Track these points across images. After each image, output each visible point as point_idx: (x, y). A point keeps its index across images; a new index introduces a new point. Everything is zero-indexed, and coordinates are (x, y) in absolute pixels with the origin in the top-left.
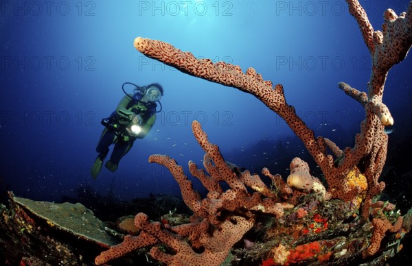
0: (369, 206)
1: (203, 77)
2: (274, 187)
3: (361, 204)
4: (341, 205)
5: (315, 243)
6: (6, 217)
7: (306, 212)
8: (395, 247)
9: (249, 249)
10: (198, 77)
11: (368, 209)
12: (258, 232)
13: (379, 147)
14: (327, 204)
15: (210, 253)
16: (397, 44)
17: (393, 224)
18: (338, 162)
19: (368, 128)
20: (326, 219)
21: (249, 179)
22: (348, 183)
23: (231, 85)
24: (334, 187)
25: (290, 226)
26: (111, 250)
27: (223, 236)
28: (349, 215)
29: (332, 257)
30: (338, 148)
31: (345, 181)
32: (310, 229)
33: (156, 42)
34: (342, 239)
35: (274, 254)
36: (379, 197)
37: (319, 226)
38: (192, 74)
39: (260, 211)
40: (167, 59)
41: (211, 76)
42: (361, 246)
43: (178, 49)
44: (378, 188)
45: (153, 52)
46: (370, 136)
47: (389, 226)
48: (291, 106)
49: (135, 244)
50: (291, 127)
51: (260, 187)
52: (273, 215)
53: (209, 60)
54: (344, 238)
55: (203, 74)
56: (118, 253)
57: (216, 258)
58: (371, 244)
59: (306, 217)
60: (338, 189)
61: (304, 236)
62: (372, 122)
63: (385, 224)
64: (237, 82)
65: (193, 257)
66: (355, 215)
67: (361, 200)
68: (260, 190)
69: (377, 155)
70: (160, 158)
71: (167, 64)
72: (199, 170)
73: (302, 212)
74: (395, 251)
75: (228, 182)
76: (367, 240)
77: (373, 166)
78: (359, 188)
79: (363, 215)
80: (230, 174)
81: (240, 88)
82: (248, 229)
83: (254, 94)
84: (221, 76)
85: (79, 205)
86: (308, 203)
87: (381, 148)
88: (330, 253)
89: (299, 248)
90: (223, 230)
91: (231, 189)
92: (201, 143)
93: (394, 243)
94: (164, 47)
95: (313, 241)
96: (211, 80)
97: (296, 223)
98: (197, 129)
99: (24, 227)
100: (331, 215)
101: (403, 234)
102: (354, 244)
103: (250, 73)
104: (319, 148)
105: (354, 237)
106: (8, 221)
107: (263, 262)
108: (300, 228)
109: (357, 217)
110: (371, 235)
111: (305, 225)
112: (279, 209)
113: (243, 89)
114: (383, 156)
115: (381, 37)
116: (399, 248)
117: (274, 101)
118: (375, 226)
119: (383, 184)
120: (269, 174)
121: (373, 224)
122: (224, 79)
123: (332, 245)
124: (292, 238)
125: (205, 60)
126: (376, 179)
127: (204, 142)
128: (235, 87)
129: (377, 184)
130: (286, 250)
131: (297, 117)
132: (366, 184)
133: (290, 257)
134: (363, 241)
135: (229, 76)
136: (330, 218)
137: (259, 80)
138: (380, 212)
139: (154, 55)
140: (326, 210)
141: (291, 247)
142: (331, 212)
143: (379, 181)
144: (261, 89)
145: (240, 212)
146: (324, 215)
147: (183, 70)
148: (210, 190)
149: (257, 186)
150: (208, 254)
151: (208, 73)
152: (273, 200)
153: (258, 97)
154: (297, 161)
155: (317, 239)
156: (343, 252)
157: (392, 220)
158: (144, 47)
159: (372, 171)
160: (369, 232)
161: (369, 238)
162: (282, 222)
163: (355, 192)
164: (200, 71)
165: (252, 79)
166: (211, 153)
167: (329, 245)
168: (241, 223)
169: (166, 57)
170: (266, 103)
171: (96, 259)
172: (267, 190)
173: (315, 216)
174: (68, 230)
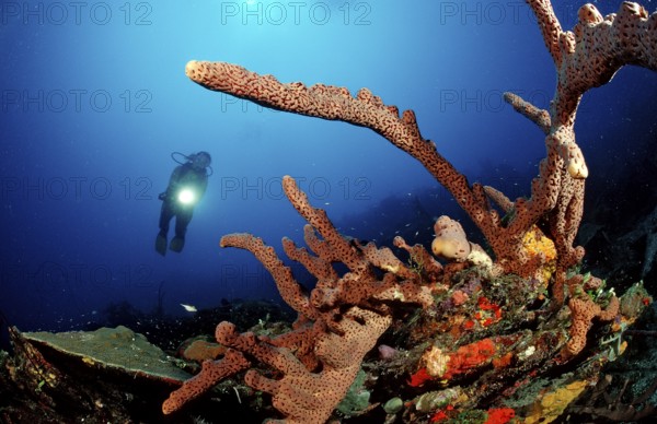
0: (563, 283)
1: (294, 111)
2: (414, 263)
3: (550, 281)
4: (517, 283)
5: (486, 341)
6: (12, 370)
7: (465, 295)
8: (614, 344)
9: (389, 361)
10: (287, 111)
11: (561, 288)
12: (399, 333)
13: (570, 196)
14: (496, 281)
15: (333, 371)
16: (597, 62)
17: (603, 309)
18: (508, 219)
19: (551, 172)
20: (497, 304)
21: (375, 255)
22: (525, 250)
23: (337, 118)
24: (505, 257)
25: (446, 319)
26: (185, 386)
27: (348, 344)
28: (532, 296)
29: (514, 359)
30: (507, 199)
31: (520, 246)
32: (476, 321)
33: (218, 66)
34: (526, 333)
35: (426, 361)
36: (578, 269)
37: (489, 315)
38: (278, 108)
39: (398, 300)
40: (238, 90)
41: (305, 109)
42: (555, 341)
43: (252, 72)
44: (574, 257)
45: (216, 81)
46: (554, 184)
47: (596, 311)
48: (428, 141)
49: (220, 371)
50: (432, 172)
51: (393, 266)
52: (418, 305)
53: (301, 84)
54: (530, 331)
55: (293, 107)
56: (197, 389)
57: (342, 377)
58: (571, 337)
59: (467, 303)
60: (511, 259)
61: (468, 331)
62: (557, 164)
63: (590, 307)
64: (345, 113)
65: (308, 379)
66: (541, 297)
67: (548, 275)
68: (393, 269)
69: (568, 208)
70: (238, 238)
71: (239, 97)
72: (299, 250)
73: (460, 296)
74: (616, 351)
75: (345, 261)
76: (564, 332)
77: (563, 225)
78: (543, 256)
79: (555, 296)
80: (347, 249)
81: (350, 122)
82: (383, 331)
83: (371, 127)
84: (320, 106)
85: (121, 329)
86: (466, 282)
87: (574, 198)
88: (510, 354)
89: (463, 350)
90: (347, 334)
91: (352, 271)
92: (299, 208)
93: (612, 339)
94: (232, 72)
95: (482, 338)
96: (306, 113)
97: (454, 314)
98: (290, 188)
99: (43, 379)
100: (504, 298)
101: (623, 325)
102: (545, 338)
103: (363, 97)
104: (475, 201)
105: (544, 329)
106: (17, 376)
107: (412, 377)
108: (460, 320)
109: (547, 301)
110: (569, 324)
111: (467, 315)
112: (426, 295)
113: (354, 122)
114: (579, 210)
115: (573, 43)
116: (622, 347)
117: (403, 135)
118: (574, 311)
119: (581, 250)
120: (404, 246)
121: (571, 308)
122: (326, 110)
123: (512, 343)
124: (451, 337)
125: (294, 85)
126: (569, 243)
127: (303, 206)
128: (342, 120)
129: (571, 249)
130: (444, 353)
131: (440, 158)
132: (555, 251)
133: (451, 364)
134: (559, 334)
135: (332, 104)
136: (503, 303)
137: (378, 106)
138: (580, 289)
139: (218, 85)
140: (496, 291)
141: (449, 350)
142: (503, 293)
143: (574, 246)
144: (382, 119)
145: (369, 305)
146: (494, 298)
147: (264, 103)
148: (320, 277)
149: (388, 264)
150: (329, 373)
151: (302, 105)
152: (415, 282)
153: (378, 131)
154: (444, 220)
155: (489, 335)
156: (530, 351)
157: (603, 302)
158: (203, 74)
159: (562, 231)
160: (566, 321)
161: (567, 328)
162: (432, 313)
163: (536, 262)
164: (289, 102)
165: (367, 106)
166: (316, 222)
167: (507, 343)
168: (371, 321)
169: (235, 87)
170: (392, 140)
171: (164, 406)
172: (405, 270)
173: (480, 300)
174: (117, 366)
